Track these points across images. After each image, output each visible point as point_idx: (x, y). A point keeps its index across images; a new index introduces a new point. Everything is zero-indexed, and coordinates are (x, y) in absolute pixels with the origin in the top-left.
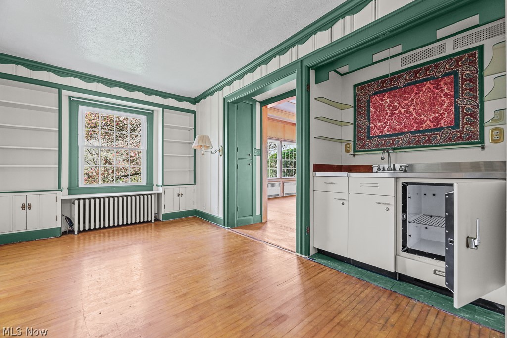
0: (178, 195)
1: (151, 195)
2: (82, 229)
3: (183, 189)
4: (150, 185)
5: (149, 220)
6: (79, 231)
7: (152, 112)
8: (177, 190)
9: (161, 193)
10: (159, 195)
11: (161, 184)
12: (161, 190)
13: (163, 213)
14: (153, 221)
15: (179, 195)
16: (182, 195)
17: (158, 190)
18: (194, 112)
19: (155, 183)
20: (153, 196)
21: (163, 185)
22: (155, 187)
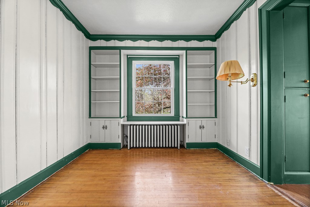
0: (200, 127)
1: (177, 125)
2: (132, 146)
3: (204, 122)
4: (177, 117)
5: (176, 146)
6: (130, 148)
7: (178, 57)
8: (199, 122)
9: (186, 124)
10: (183, 126)
11: (185, 116)
12: (185, 121)
13: (187, 141)
14: (179, 148)
15: (202, 127)
16: (203, 127)
17: (183, 121)
18: (214, 49)
19: (181, 115)
20: (179, 127)
21: (187, 118)
22: (181, 118)
